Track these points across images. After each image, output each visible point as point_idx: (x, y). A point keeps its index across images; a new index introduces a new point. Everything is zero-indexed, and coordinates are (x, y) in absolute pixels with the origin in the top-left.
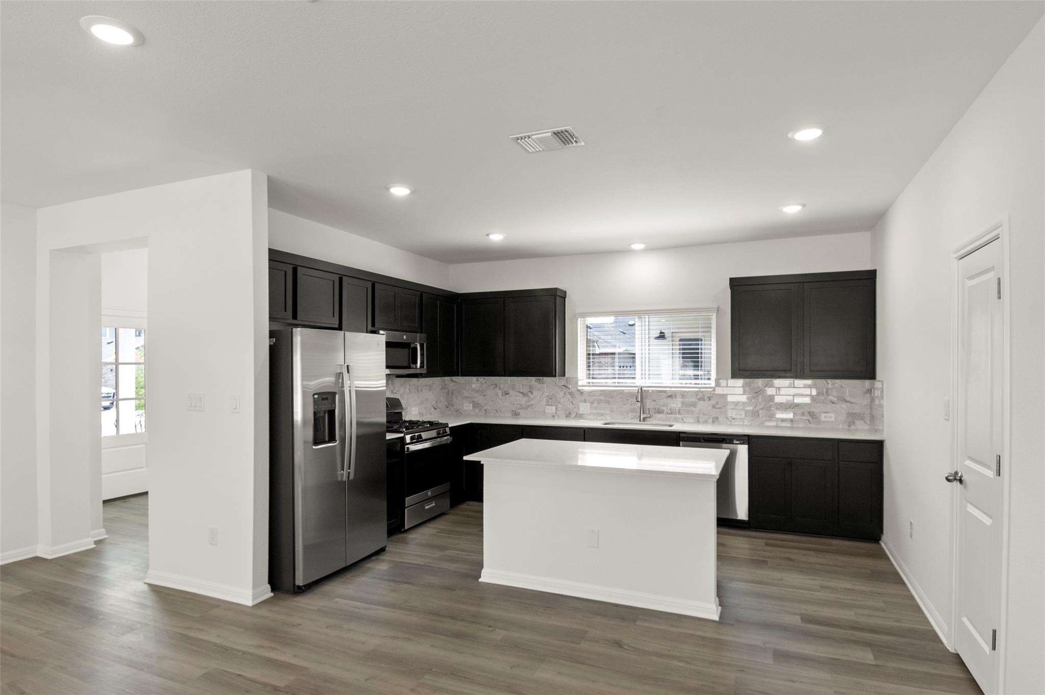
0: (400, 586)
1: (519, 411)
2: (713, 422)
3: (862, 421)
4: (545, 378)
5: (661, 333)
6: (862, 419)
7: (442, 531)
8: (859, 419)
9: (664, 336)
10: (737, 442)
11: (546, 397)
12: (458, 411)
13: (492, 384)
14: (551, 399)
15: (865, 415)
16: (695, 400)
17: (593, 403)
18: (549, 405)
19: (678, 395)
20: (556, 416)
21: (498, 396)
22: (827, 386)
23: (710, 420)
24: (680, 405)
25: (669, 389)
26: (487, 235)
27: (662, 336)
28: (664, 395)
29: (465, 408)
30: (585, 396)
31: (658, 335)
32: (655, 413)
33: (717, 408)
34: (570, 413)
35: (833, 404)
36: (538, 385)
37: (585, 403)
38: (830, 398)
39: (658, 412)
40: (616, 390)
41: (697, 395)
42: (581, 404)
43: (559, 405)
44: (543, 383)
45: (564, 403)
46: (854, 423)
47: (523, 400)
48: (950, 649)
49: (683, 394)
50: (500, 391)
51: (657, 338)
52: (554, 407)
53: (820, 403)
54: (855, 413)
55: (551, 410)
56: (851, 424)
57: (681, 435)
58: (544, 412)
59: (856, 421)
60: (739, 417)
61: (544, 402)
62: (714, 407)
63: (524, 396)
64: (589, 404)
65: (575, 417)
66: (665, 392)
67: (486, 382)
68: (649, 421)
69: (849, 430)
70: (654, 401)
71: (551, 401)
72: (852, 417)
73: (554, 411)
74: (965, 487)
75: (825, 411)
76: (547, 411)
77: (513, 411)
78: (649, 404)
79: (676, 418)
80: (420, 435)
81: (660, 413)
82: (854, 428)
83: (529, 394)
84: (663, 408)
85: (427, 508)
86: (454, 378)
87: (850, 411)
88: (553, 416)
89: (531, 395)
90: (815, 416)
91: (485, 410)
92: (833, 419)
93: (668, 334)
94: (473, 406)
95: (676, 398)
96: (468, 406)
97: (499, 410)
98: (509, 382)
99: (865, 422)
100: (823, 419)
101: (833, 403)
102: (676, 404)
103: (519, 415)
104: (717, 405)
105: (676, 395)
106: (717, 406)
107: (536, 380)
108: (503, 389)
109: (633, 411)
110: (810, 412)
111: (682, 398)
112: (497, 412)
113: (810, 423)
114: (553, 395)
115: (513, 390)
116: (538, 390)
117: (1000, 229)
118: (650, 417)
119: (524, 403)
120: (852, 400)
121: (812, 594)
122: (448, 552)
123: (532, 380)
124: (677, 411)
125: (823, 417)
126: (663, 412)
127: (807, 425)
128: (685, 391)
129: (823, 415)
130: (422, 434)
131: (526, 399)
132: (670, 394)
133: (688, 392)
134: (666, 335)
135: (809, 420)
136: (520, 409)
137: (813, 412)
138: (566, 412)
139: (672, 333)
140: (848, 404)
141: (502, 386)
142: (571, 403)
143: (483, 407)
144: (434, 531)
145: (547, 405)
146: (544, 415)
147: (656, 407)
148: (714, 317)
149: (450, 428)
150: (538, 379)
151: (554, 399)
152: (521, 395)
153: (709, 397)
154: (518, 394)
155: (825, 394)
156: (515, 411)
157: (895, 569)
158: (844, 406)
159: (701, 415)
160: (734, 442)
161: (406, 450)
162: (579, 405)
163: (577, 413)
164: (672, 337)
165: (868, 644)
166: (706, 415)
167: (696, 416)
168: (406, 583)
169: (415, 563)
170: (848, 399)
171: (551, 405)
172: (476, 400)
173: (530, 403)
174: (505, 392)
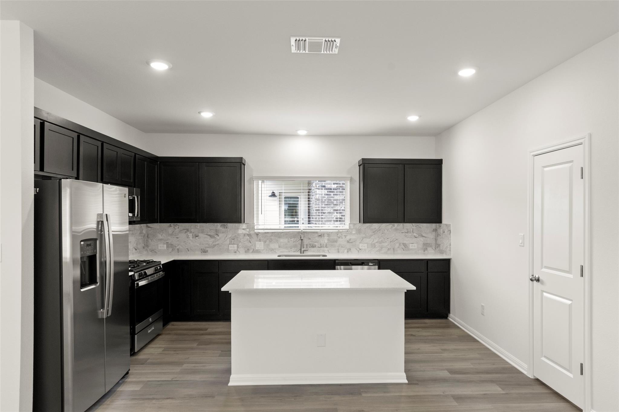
0: (163, 402)
1: (207, 249)
2: (348, 252)
3: (431, 248)
4: (228, 224)
5: (273, 192)
6: (431, 246)
7: (166, 349)
8: (429, 247)
9: (275, 194)
10: (371, 264)
11: (229, 238)
12: (153, 250)
13: (184, 229)
14: (234, 239)
15: (432, 244)
16: (336, 238)
17: (266, 242)
18: (232, 244)
19: (326, 235)
20: (237, 252)
21: (189, 238)
22: (413, 227)
23: (346, 251)
24: (326, 241)
25: (319, 231)
26: (199, 113)
27: (273, 195)
28: (316, 235)
29: (159, 248)
30: (260, 237)
31: (271, 194)
32: (310, 247)
33: (350, 243)
34: (248, 249)
35: (416, 239)
36: (223, 229)
37: (260, 241)
38: (415, 234)
39: (312, 247)
40: (283, 232)
41: (338, 234)
42: (257, 243)
43: (240, 244)
44: (227, 228)
45: (244, 242)
46: (427, 249)
47: (210, 241)
48: (530, 377)
49: (329, 234)
50: (191, 234)
51: (270, 196)
52: (236, 245)
53: (409, 238)
54: (427, 243)
55: (233, 247)
56: (425, 250)
57: (337, 261)
58: (228, 249)
59: (428, 248)
60: (364, 248)
61: (228, 242)
62: (348, 242)
63: (212, 238)
64: (263, 242)
65: (252, 252)
66: (317, 232)
67: (178, 228)
68: (306, 253)
69: (424, 254)
70: (310, 239)
71: (234, 240)
72: (426, 247)
73: (236, 249)
74: (543, 283)
75: (412, 243)
76: (230, 248)
77: (202, 249)
78: (306, 242)
79: (324, 250)
80: (145, 272)
81: (314, 247)
82: (427, 252)
83: (215, 236)
84: (315, 244)
85: (149, 331)
86: (149, 225)
87: (425, 242)
88: (235, 252)
89: (217, 237)
90: (406, 245)
91: (178, 249)
92: (416, 247)
93: (277, 194)
94: (167, 246)
95: (324, 237)
96: (162, 247)
97: (190, 249)
98: (199, 227)
99: (433, 249)
100: (411, 247)
101: (416, 237)
102: (325, 240)
103: (207, 252)
104: (350, 240)
105: (324, 234)
106: (350, 242)
107: (221, 225)
108: (193, 233)
109: (295, 246)
110: (404, 244)
111: (328, 236)
112: (189, 251)
113: (404, 250)
114: (235, 236)
115: (202, 233)
116: (223, 233)
117: (584, 139)
118: (307, 250)
119: (211, 243)
120: (426, 236)
121: (441, 356)
122: (185, 366)
123: (218, 226)
124: (325, 245)
125: (411, 246)
126: (315, 247)
127: (402, 251)
128: (330, 232)
129: (411, 245)
130: (146, 271)
131: (213, 239)
132: (320, 234)
133: (332, 232)
134: (276, 194)
135: (403, 248)
136: (208, 247)
137: (405, 243)
138: (245, 249)
139: (279, 193)
140: (424, 238)
141: (192, 230)
142: (249, 242)
143: (176, 247)
144: (160, 350)
145: (230, 244)
146: (228, 251)
147: (311, 243)
148: (348, 183)
149: (163, 265)
150: (223, 225)
151: (236, 239)
152: (209, 237)
153: (345, 236)
154: (206, 236)
155: (411, 232)
156: (204, 249)
157: (466, 333)
158: (422, 239)
159: (340, 248)
160: (370, 264)
161: (136, 285)
162: (255, 244)
163: (254, 249)
164: (279, 195)
165: (492, 381)
166: (343, 247)
167: (337, 248)
168: (167, 398)
169: (162, 379)
170: (424, 235)
171: (233, 244)
172: (169, 242)
173: (217, 243)
174: (195, 235)
